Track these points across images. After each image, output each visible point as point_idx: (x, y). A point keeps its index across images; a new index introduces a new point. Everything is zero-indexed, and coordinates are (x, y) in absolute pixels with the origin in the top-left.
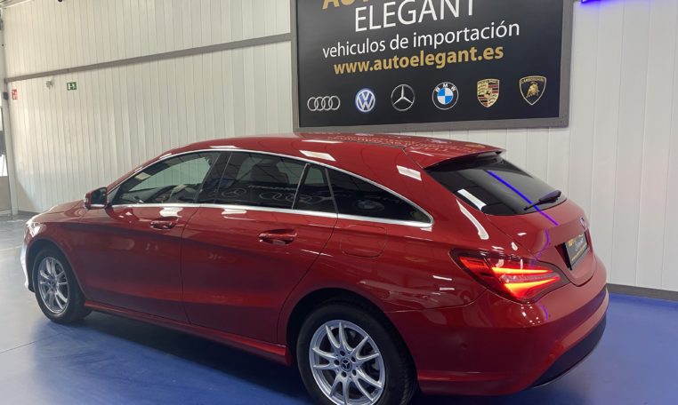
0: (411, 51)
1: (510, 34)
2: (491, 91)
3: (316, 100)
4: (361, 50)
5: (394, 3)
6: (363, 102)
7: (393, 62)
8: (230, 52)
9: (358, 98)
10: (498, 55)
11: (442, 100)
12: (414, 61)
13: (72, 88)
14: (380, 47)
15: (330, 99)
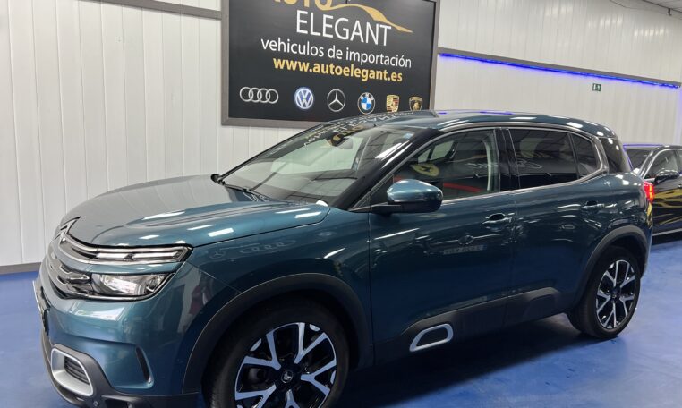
0: (344, 63)
1: (406, 66)
2: (394, 103)
3: (251, 90)
4: (302, 51)
5: (331, 17)
6: (302, 99)
7: (329, 69)
9: (297, 95)
10: (399, 79)
11: (364, 106)
12: (345, 71)
14: (319, 53)
15: (268, 92)
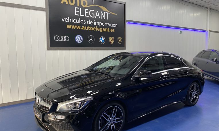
0: (93, 26)
1: (116, 27)
2: (112, 40)
3: (58, 37)
4: (77, 22)
5: (88, 10)
6: (78, 39)
7: (88, 28)
9: (76, 38)
11: (101, 41)
12: (94, 29)
14: (84, 22)
15: (65, 37)
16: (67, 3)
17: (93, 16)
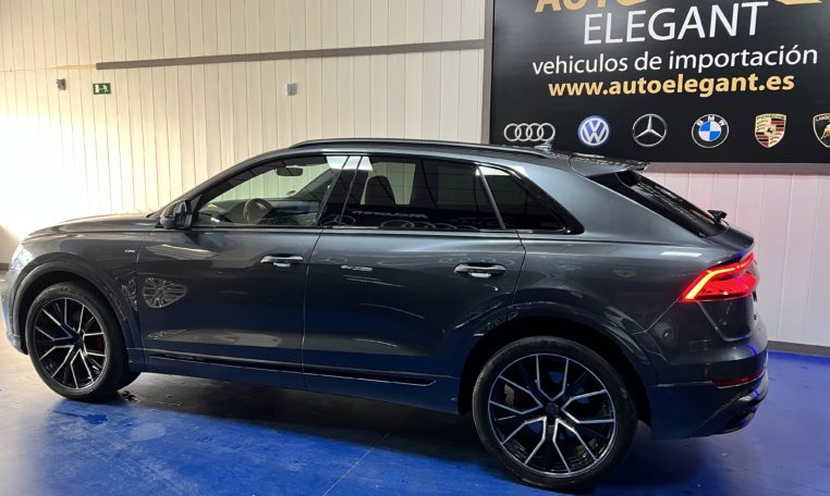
0: (664, 74)
1: (805, 62)
2: (774, 127)
3: (518, 127)
4: (591, 68)
5: (644, 12)
6: (590, 132)
7: (637, 86)
8: (383, 57)
9: (583, 128)
10: (787, 85)
11: (705, 136)
12: (668, 87)
13: (102, 92)
14: (620, 66)
15: (541, 127)
16: (556, 7)
17: (666, 32)
